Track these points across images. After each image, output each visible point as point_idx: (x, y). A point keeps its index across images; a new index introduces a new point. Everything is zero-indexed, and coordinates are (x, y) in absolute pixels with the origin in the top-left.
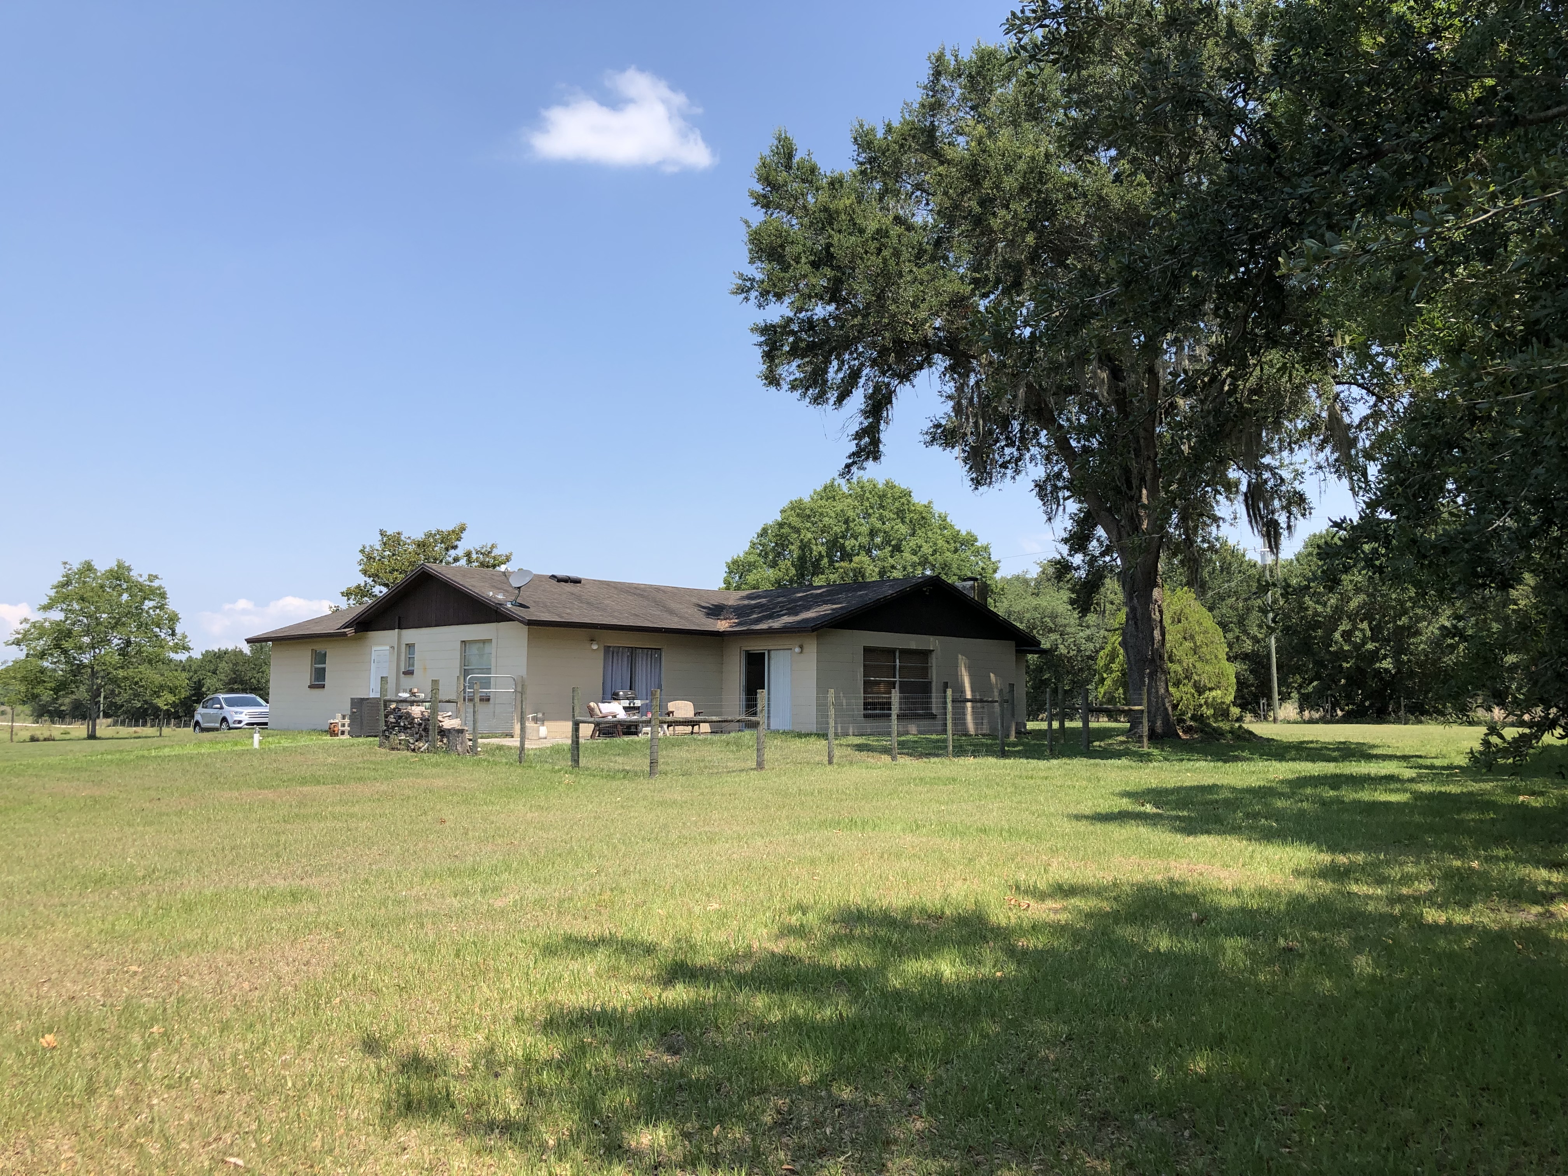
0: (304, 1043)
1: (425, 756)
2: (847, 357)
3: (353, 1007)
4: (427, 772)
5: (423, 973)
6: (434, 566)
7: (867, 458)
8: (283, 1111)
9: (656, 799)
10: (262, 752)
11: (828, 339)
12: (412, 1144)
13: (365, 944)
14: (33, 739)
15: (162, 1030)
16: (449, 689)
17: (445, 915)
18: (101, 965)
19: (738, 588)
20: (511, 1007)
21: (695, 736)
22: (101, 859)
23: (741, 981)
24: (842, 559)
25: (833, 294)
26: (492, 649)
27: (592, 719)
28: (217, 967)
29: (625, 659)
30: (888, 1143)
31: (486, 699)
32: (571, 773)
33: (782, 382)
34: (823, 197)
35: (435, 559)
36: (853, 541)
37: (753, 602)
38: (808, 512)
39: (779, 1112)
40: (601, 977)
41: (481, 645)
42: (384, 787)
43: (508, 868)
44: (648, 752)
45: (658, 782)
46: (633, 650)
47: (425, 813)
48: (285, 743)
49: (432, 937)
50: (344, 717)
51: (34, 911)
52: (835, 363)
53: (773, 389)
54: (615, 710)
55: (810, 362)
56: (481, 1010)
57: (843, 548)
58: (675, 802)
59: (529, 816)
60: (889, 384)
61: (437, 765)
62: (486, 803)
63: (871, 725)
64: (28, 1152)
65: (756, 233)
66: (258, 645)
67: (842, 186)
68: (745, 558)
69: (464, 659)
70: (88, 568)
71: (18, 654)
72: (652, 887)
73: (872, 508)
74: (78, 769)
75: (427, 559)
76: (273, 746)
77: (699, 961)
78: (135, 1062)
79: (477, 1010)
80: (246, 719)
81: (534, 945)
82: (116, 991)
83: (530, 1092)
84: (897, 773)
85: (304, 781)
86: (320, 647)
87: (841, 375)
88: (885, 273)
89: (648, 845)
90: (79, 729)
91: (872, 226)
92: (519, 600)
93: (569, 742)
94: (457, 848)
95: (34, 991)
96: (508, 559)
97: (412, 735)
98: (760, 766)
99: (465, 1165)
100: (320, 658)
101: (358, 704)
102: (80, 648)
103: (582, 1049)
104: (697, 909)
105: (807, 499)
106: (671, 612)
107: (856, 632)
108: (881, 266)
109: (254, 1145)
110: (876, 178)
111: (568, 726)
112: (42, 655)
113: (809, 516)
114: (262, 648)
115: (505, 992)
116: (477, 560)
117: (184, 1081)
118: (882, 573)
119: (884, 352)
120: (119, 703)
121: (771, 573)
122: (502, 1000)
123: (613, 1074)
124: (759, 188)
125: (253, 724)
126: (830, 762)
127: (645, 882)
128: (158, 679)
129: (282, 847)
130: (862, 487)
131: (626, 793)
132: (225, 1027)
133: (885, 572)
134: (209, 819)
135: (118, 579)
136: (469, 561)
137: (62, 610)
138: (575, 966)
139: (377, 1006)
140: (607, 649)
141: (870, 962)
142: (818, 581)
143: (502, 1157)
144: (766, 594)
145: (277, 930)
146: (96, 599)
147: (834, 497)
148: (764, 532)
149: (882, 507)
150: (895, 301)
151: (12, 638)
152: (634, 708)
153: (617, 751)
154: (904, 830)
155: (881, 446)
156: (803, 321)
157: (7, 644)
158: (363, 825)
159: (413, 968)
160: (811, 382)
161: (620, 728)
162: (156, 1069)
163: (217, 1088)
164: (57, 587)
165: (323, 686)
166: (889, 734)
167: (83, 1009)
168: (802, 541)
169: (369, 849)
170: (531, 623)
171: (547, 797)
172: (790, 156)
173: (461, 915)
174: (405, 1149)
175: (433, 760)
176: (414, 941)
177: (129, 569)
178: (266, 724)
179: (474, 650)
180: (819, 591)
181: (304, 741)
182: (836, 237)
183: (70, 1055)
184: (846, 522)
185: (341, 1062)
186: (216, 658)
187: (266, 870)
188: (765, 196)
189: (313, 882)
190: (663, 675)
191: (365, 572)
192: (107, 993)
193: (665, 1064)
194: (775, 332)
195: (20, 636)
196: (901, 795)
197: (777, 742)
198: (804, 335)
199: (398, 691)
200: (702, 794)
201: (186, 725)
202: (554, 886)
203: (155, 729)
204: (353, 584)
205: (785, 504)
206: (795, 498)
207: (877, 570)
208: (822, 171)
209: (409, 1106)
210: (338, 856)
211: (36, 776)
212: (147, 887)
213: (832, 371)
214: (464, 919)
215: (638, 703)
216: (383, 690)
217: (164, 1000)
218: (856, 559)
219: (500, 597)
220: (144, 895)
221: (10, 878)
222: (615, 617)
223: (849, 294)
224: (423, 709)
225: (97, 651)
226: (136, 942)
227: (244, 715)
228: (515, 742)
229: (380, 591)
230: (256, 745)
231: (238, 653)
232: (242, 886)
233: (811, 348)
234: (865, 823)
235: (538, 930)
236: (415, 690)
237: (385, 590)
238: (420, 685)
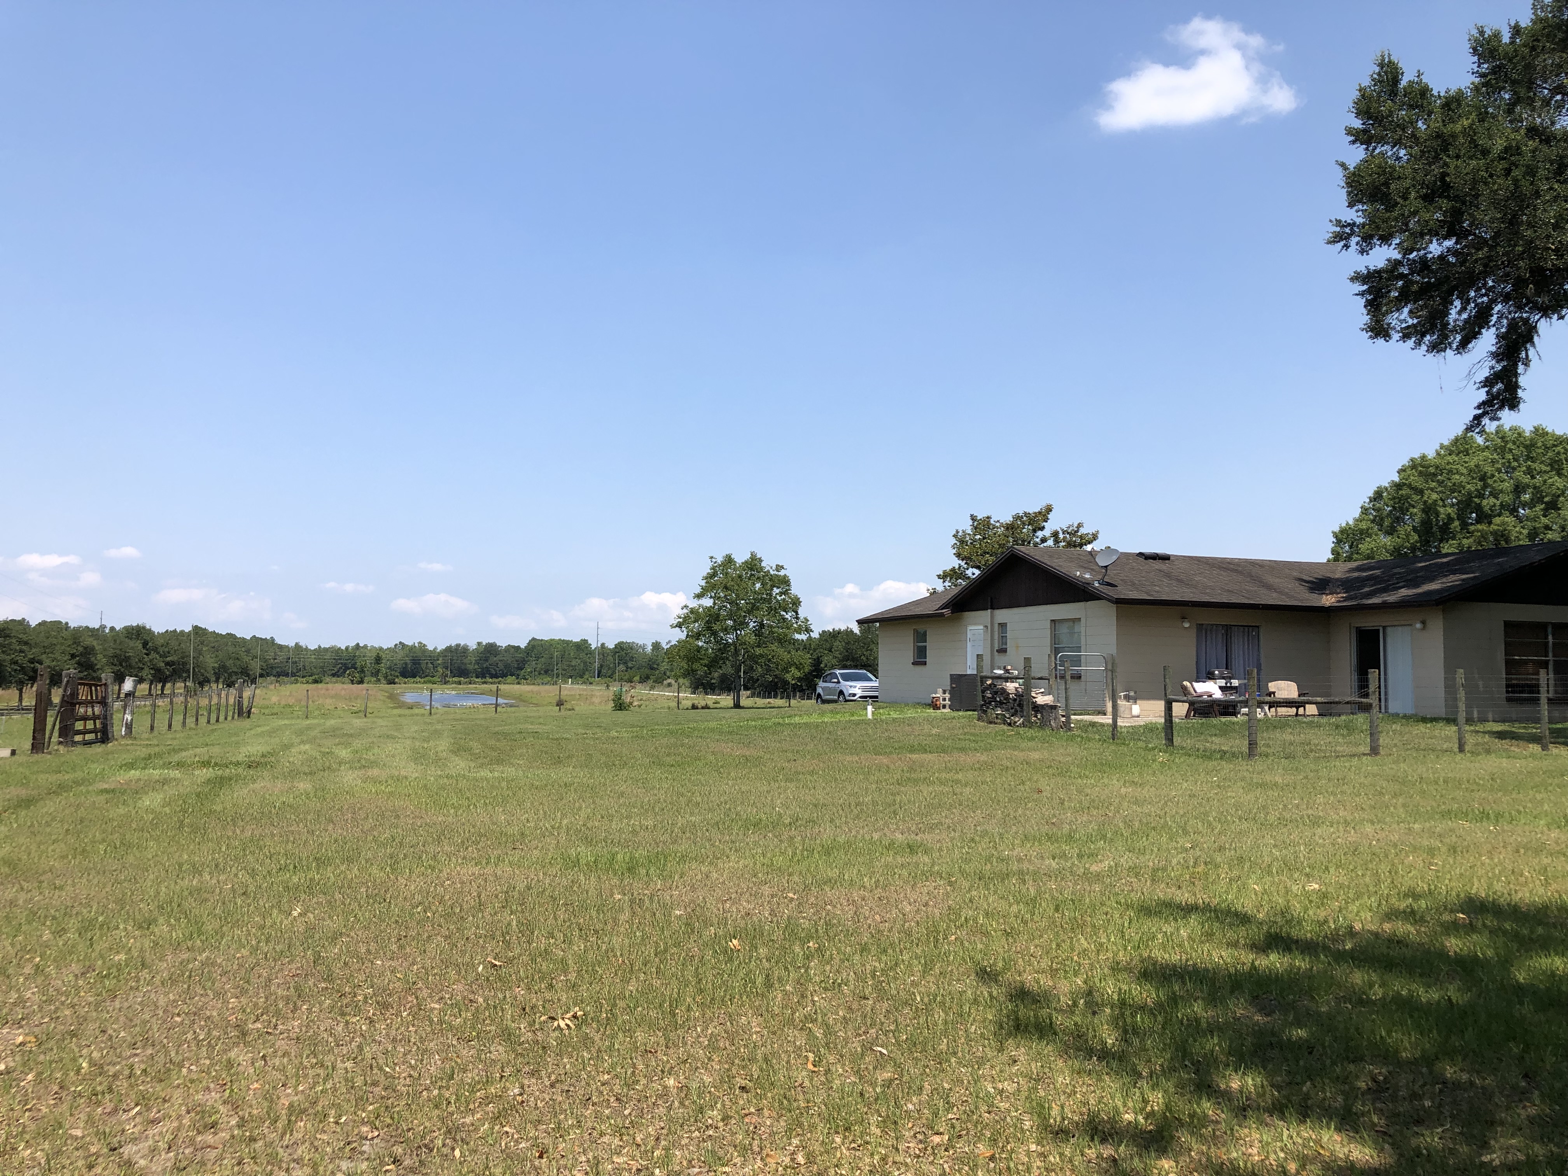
0: (927, 969)
1: (1021, 730)
2: (1472, 294)
3: (967, 944)
4: (1023, 745)
5: (1026, 923)
6: (1022, 548)
7: (1501, 408)
8: (915, 1018)
9: (1255, 781)
10: (876, 722)
11: (1447, 278)
12: (1022, 1058)
13: (974, 893)
14: (694, 707)
15: (816, 946)
16: (1040, 667)
17: (1045, 874)
18: (766, 890)
19: (1349, 559)
20: (1108, 959)
21: (1300, 718)
22: (756, 807)
23: (1340, 956)
24: (1478, 521)
25: (1451, 229)
26: (1081, 628)
27: (1185, 698)
28: (854, 901)
29: (1220, 635)
30: (1492, 1123)
31: (1077, 677)
32: (1165, 752)
33: (1392, 332)
34: (1436, 123)
35: (1023, 541)
36: (1492, 500)
37: (1365, 574)
38: (1432, 470)
39: (1374, 1080)
40: (1194, 941)
41: (1071, 623)
42: (983, 758)
43: (1104, 837)
44: (1247, 733)
45: (1259, 764)
46: (1228, 628)
47: (1023, 783)
48: (894, 715)
49: (1032, 892)
50: (944, 692)
51: (713, 845)
52: (1458, 303)
53: (1380, 341)
54: (1211, 689)
55: (1425, 306)
56: (1079, 958)
57: (1479, 509)
58: (1276, 784)
59: (1123, 790)
60: (1528, 319)
61: (1032, 739)
62: (1080, 777)
63: (1515, 710)
64: (728, 1023)
65: (1354, 174)
66: (866, 625)
67: (1459, 105)
68: (1356, 525)
69: (1055, 638)
70: (729, 560)
71: (680, 635)
72: (1248, 864)
73: (1515, 460)
74: (730, 733)
75: (1016, 542)
76: (884, 717)
77: (1295, 933)
78: (799, 967)
79: (1076, 958)
80: (859, 693)
81: (1128, 906)
82: (779, 912)
83: (1126, 1032)
84: (1546, 764)
85: (912, 750)
86: (921, 628)
87: (1465, 316)
88: (1516, 195)
89: (1245, 825)
90: (726, 700)
91: (1499, 144)
92: (1107, 579)
93: (1163, 720)
94: (1054, 816)
95: (720, 906)
96: (1095, 537)
97: (1007, 710)
98: (1374, 750)
99: (1068, 1082)
100: (921, 637)
101: (957, 679)
102: (726, 630)
103: (1174, 1000)
104: (1295, 888)
105: (1431, 454)
106: (1269, 587)
107: (1493, 605)
108: (1512, 187)
109: (893, 1041)
110: (1504, 88)
111: (1160, 705)
112: (698, 636)
113: (1435, 475)
114: (869, 628)
115: (1101, 945)
116: (1064, 539)
117: (837, 986)
118: (1533, 534)
119: (1520, 283)
120: (755, 677)
121: (1386, 541)
122: (1098, 951)
123: (1205, 1025)
124: (1357, 124)
125: (865, 697)
126: (1461, 749)
127: (1241, 859)
128: (786, 657)
129: (897, 806)
130: (1503, 438)
131: (1223, 773)
132: (864, 949)
133: (1537, 535)
134: (836, 779)
135: (752, 569)
136: (1057, 541)
137: (711, 597)
138: (1168, 929)
139: (987, 946)
140: (1200, 627)
141: (1490, 953)
142: (1449, 548)
143: (1100, 1080)
144: (1380, 564)
145: (900, 875)
146: (736, 587)
147: (1467, 451)
148: (1378, 495)
149: (1529, 458)
150: (1530, 225)
151: (675, 622)
152: (1232, 688)
153: (1213, 731)
154: (1548, 826)
155: (1519, 391)
156: (1414, 261)
157: (672, 626)
158: (967, 790)
159: (1016, 917)
160: (1428, 326)
161: (1216, 708)
162: (815, 975)
163: (862, 994)
164: (706, 578)
165: (925, 663)
166: (1537, 720)
167: (757, 923)
168: (1425, 502)
169: (974, 812)
170: (1119, 602)
171: (1140, 774)
172: (1396, 81)
173: (1059, 875)
174: (1015, 1061)
175: (1029, 734)
176: (1017, 894)
177: (761, 560)
178: (876, 697)
179: (1063, 629)
180: (1445, 560)
181: (910, 713)
182: (1453, 163)
183: (751, 957)
184: (1483, 478)
185: (959, 987)
186: (831, 637)
187: (886, 824)
188: (1365, 131)
189: (927, 837)
190: (1262, 655)
191: (958, 555)
192: (772, 913)
193: (1257, 1023)
194: (1381, 278)
195: (681, 620)
196: (1550, 788)
197: (1397, 727)
198: (1417, 278)
199: (993, 668)
200: (1306, 777)
201: (809, 698)
202: (1147, 857)
203: (784, 701)
204: (948, 568)
205: (1404, 461)
206: (1416, 455)
207: (1525, 532)
208: (1435, 93)
209: (1017, 1027)
210: (946, 817)
211: (701, 737)
212: (793, 832)
213: (1453, 312)
214: (1062, 879)
215: (1235, 683)
216: (979, 667)
217: (816, 923)
218: (1497, 520)
219: (1087, 576)
220: (791, 838)
221: (693, 819)
222: (1206, 594)
223: (1470, 225)
224: (1017, 685)
225: (739, 632)
226: (790, 875)
227: (856, 688)
228: (1107, 720)
229: (973, 573)
230: (870, 716)
231: (849, 632)
232: (867, 837)
233: (1425, 291)
234: (1499, 816)
235: (1132, 895)
236: (1009, 667)
237: (977, 572)
238: (1013, 663)
